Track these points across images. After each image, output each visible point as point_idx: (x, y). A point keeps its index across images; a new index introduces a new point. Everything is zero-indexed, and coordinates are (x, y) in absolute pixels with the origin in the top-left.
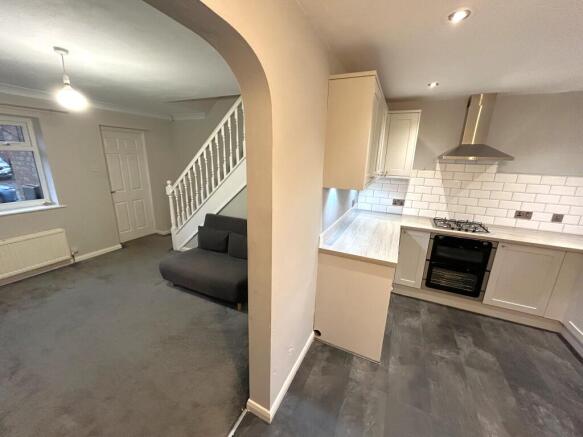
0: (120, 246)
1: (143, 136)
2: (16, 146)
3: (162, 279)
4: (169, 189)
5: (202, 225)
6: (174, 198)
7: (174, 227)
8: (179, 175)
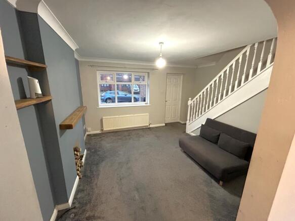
0: (164, 125)
1: (182, 77)
2: (143, 83)
3: (179, 146)
4: (190, 102)
5: (204, 124)
6: (191, 107)
7: (188, 121)
8: (196, 96)
